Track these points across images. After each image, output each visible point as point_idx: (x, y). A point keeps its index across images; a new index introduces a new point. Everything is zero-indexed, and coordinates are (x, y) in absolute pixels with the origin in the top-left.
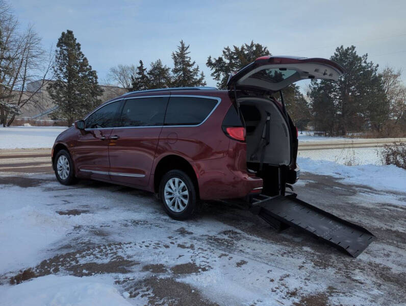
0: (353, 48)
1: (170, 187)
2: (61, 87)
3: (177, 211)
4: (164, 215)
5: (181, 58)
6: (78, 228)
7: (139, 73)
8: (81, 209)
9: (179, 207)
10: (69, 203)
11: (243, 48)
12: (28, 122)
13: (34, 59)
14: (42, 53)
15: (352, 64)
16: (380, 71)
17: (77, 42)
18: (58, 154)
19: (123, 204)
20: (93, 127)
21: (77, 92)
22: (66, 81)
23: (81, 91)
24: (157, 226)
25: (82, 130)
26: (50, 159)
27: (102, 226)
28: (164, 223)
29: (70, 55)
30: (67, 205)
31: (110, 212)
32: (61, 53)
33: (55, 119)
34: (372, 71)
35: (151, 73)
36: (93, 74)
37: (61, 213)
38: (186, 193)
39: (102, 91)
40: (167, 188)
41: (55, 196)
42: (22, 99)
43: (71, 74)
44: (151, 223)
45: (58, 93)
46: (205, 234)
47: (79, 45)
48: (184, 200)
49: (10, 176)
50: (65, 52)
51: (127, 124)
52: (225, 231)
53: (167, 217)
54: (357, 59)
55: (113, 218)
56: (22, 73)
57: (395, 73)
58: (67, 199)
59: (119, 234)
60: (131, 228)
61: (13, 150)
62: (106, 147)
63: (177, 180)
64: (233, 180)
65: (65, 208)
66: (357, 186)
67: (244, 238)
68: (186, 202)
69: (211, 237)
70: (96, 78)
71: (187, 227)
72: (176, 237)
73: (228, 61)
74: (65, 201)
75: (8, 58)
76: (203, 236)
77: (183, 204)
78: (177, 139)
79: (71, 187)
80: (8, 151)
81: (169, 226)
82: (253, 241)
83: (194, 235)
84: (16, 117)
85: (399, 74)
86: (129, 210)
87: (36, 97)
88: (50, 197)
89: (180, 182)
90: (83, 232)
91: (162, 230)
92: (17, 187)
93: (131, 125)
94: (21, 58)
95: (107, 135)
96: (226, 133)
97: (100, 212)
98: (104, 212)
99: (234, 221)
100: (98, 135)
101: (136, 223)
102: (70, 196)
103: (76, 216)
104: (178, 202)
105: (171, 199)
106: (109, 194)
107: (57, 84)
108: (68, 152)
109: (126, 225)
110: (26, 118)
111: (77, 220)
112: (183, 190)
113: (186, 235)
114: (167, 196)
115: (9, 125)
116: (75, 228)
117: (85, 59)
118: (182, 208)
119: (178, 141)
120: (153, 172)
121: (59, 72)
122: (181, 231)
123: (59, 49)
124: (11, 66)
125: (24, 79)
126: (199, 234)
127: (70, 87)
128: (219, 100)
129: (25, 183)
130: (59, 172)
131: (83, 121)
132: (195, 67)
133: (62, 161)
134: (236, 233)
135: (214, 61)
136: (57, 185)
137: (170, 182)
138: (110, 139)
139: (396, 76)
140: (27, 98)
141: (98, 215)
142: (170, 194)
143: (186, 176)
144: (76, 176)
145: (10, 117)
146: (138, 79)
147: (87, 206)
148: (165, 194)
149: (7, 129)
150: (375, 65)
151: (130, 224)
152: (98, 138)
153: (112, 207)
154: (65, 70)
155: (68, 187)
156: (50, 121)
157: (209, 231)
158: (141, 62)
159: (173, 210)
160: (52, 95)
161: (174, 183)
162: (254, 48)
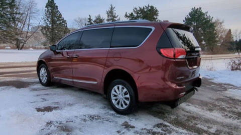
0: (200, 8)
1: (115, 91)
2: (48, 29)
3: (121, 108)
4: (111, 110)
5: (111, 13)
6: (49, 123)
7: (89, 22)
8: (54, 106)
9: (122, 105)
10: (46, 100)
11: (144, 8)
12: (32, 47)
13: (34, 14)
14: (38, 11)
15: (199, 16)
16: (213, 21)
17: (56, 5)
18: (40, 66)
19: (83, 101)
20: (62, 49)
21: (56, 32)
22: (51, 26)
23: (58, 31)
24: (107, 120)
25: (55, 51)
26: (35, 69)
27: (67, 122)
28: (112, 117)
29: (52, 12)
30: (44, 102)
31: (74, 108)
32: (48, 11)
33: (45, 46)
34: (210, 20)
35: (95, 21)
36: (65, 22)
37: (39, 110)
38: (128, 96)
39: (70, 31)
40: (113, 92)
41: (37, 95)
42: (28, 35)
43: (53, 22)
44: (103, 117)
45: (46, 32)
46: (144, 128)
47: (57, 7)
48: (126, 101)
49: (12, 80)
50: (50, 11)
51: (84, 47)
52: (158, 125)
53: (113, 112)
54: (202, 14)
55: (75, 113)
56: (27, 22)
57: (221, 21)
58: (45, 97)
59: (80, 129)
60: (89, 123)
61: (20, 63)
62: (70, 62)
63: (121, 87)
64: (162, 87)
65: (42, 105)
66: (225, 84)
67: (174, 130)
68: (128, 102)
69: (149, 130)
70: (66, 24)
71: (129, 121)
72: (123, 131)
73: (136, 15)
74: (43, 99)
75: (19, 13)
76: (142, 129)
77: (126, 104)
78: (121, 58)
79: (49, 88)
80: (17, 63)
81: (116, 120)
82: (181, 133)
83: (135, 129)
84: (25, 45)
85: (223, 22)
86: (86, 106)
87: (35, 35)
88: (34, 96)
89: (123, 88)
90: (53, 128)
91: (112, 124)
92: (14, 88)
93: (86, 48)
94: (26, 14)
95: (71, 55)
96: (160, 53)
97: (66, 108)
98: (68, 108)
99: (160, 115)
100: (65, 55)
101: (92, 118)
102: (47, 95)
103: (50, 112)
104: (121, 102)
105: (116, 100)
106: (73, 93)
107: (46, 28)
108: (46, 65)
109: (85, 120)
110: (31, 46)
111: (49, 116)
112: (126, 94)
113: (130, 129)
114: (113, 98)
115: (21, 49)
116: (48, 123)
117: (60, 14)
118: (125, 107)
119: (122, 59)
120: (103, 81)
121: (47, 21)
122: (125, 125)
123: (46, 9)
124: (21, 18)
125: (29, 25)
126: (139, 128)
127: (53, 29)
128: (153, 28)
129: (20, 85)
130: (41, 78)
131: (55, 45)
132: (118, 18)
133: (43, 71)
134: (166, 126)
135: (128, 15)
136: (40, 86)
137: (116, 87)
138: (73, 58)
139: (221, 23)
140: (30, 35)
141: (65, 111)
142: (115, 96)
143: (128, 84)
144: (51, 81)
145: (21, 45)
146: (88, 24)
147: (57, 103)
148: (112, 96)
149: (20, 51)
150: (211, 17)
151: (87, 119)
152: (65, 57)
153: (75, 104)
154: (50, 20)
155: (47, 88)
156: (43, 47)
157: (146, 125)
158: (90, 16)
159: (118, 107)
160: (43, 33)
161: (118, 88)
162: (150, 8)
